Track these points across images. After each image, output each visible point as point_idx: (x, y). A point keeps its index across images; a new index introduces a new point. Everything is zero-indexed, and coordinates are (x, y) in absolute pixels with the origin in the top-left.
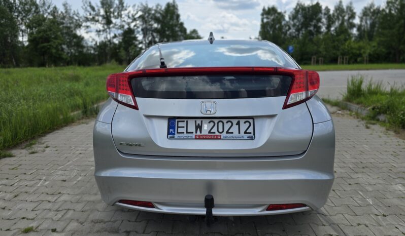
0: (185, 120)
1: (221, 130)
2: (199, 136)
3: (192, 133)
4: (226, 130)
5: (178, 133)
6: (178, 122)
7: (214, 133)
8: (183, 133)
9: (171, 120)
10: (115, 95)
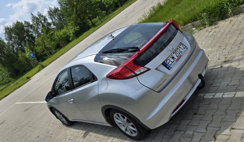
0: (167, 59)
1: (179, 53)
2: (176, 60)
3: (174, 61)
4: (180, 52)
5: (170, 65)
6: (166, 62)
7: (178, 56)
8: (172, 64)
9: (164, 64)
10: (133, 74)
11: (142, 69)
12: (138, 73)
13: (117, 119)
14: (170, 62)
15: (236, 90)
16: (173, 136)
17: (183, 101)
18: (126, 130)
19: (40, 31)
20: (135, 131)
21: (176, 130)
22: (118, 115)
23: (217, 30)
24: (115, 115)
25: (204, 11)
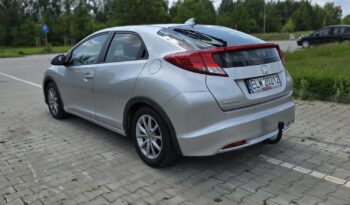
0: (253, 80)
1: (269, 83)
2: (263, 88)
3: (259, 87)
4: (271, 83)
5: (253, 88)
7: (268, 85)
9: (247, 81)
10: (204, 69)
11: (217, 70)
12: (211, 71)
13: (143, 125)
14: (255, 84)
15: (313, 169)
16: (205, 180)
17: (244, 142)
18: (145, 146)
19: (72, 9)
20: (157, 151)
21: (212, 177)
22: (147, 120)
23: (311, 107)
24: (143, 118)
25: (305, 78)
